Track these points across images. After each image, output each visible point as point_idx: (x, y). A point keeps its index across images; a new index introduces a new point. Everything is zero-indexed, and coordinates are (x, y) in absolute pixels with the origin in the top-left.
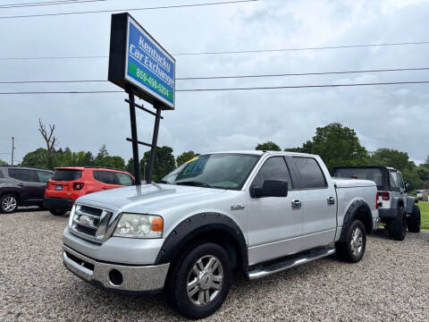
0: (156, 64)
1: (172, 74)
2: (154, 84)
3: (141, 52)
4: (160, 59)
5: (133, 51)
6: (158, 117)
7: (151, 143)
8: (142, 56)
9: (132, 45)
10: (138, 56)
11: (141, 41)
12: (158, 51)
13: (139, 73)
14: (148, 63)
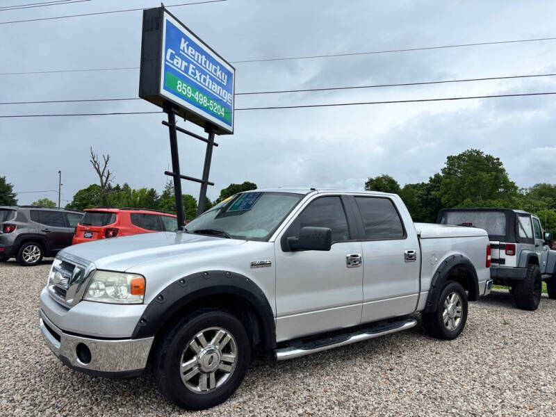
0: (206, 74)
1: (229, 87)
2: (203, 100)
3: (183, 58)
4: (212, 68)
5: (172, 57)
6: (211, 144)
7: (200, 178)
8: (185, 64)
9: (170, 51)
10: (179, 64)
11: (183, 45)
12: (208, 57)
13: (181, 86)
14: (195, 74)
